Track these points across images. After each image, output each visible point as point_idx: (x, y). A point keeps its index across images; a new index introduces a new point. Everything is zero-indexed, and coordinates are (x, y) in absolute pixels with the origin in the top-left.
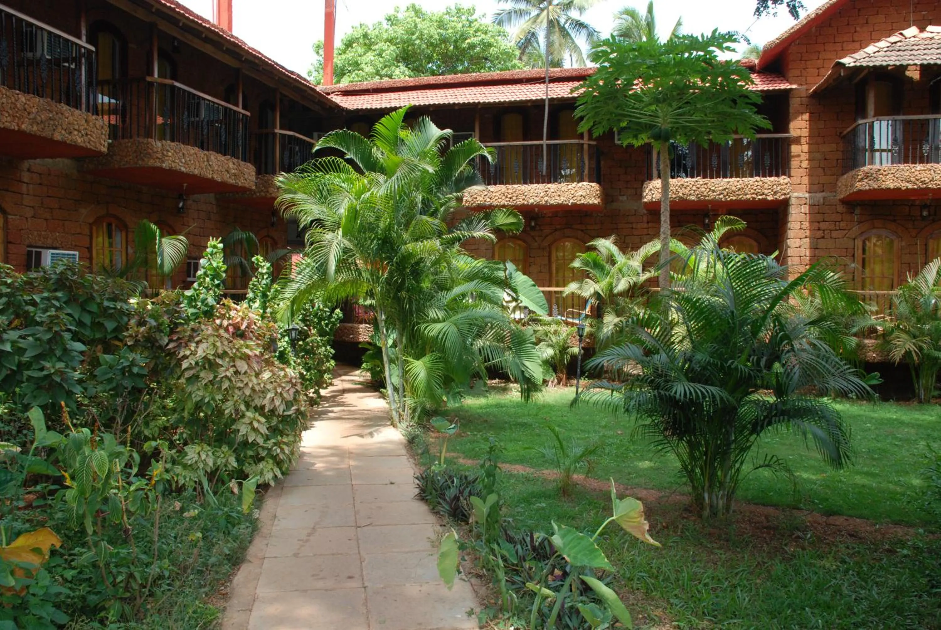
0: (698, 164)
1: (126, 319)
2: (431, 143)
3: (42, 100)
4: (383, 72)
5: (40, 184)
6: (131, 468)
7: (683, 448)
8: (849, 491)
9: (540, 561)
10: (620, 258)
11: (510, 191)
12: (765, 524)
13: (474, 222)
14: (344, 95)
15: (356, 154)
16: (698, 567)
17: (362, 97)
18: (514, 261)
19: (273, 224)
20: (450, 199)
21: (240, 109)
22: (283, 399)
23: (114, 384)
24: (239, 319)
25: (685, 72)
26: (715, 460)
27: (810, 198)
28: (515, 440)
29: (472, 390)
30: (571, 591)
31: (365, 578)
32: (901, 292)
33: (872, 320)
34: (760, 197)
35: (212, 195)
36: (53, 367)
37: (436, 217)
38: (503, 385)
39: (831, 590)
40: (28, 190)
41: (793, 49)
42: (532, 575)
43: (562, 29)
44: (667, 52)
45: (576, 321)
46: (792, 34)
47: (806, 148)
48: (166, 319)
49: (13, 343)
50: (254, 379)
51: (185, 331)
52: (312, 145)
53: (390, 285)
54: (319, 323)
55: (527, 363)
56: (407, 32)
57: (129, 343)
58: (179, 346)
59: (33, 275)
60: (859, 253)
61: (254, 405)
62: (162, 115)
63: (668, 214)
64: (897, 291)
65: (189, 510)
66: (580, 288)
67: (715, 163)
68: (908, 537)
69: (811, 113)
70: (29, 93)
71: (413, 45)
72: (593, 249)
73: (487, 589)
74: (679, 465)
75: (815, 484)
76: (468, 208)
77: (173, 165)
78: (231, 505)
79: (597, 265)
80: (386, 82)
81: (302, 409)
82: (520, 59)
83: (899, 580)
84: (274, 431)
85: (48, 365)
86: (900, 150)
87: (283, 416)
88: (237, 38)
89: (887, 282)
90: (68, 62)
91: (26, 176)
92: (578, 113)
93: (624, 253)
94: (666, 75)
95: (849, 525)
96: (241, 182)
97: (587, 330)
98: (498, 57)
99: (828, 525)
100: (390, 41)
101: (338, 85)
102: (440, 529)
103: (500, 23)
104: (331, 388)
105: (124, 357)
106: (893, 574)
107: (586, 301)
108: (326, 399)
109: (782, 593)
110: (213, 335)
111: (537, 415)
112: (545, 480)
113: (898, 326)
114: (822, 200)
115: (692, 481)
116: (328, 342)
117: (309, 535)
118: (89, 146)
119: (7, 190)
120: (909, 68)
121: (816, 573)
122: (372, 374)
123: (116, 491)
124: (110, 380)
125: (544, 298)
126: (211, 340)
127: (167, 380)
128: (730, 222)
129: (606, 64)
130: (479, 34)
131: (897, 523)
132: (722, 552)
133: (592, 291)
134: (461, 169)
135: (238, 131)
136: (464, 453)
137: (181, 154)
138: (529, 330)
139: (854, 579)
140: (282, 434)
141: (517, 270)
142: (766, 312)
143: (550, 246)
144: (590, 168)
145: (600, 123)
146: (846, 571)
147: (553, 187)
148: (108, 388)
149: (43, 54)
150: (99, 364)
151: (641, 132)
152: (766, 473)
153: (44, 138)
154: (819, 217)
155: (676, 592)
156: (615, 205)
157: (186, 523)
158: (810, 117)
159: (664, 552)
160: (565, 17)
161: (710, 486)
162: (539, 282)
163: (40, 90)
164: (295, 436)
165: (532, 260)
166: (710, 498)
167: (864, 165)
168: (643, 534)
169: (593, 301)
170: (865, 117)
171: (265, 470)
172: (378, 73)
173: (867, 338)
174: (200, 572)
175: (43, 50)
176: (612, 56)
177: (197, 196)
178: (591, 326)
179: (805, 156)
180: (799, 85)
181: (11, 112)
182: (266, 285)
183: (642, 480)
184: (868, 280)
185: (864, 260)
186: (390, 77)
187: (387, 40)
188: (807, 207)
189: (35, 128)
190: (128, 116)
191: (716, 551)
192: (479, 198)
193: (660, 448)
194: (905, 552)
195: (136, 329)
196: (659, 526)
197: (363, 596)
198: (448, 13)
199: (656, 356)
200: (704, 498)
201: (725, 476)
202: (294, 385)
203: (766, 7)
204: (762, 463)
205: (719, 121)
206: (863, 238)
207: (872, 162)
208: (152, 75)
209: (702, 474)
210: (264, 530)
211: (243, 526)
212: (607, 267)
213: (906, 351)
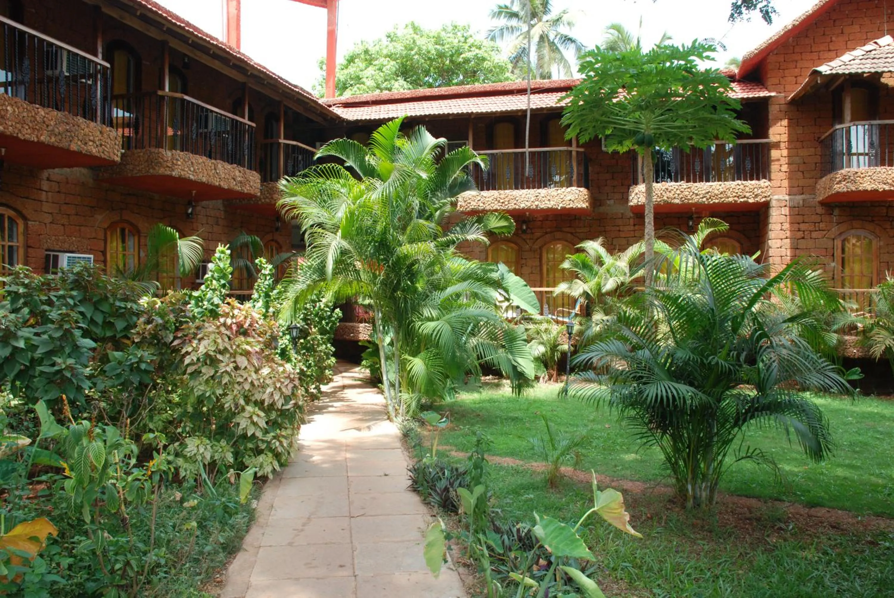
0: (682, 169)
1: (135, 318)
2: (426, 151)
3: (60, 114)
4: (384, 85)
5: (59, 192)
6: (129, 458)
7: (667, 440)
8: (831, 483)
9: (525, 551)
10: (608, 259)
11: (502, 196)
12: (748, 515)
13: (468, 226)
14: (345, 107)
15: (355, 162)
16: (681, 557)
17: (362, 109)
18: (506, 263)
19: (277, 229)
20: (444, 204)
21: (246, 121)
22: (282, 393)
23: (122, 380)
24: (242, 318)
25: (667, 80)
26: (698, 452)
27: (790, 200)
28: (506, 433)
29: (466, 386)
30: (556, 581)
31: (356, 567)
32: (880, 290)
33: (852, 317)
34: (742, 200)
35: (220, 202)
36: (64, 363)
37: (431, 221)
38: (496, 381)
39: (813, 581)
40: (47, 198)
41: (772, 59)
42: (518, 565)
43: (552, 44)
44: (650, 62)
45: (566, 320)
46: (770, 44)
47: (785, 152)
48: (172, 317)
49: (27, 340)
50: (253, 374)
51: (189, 328)
52: (313, 154)
53: (386, 285)
54: (320, 322)
55: (520, 360)
56: (406, 47)
57: (136, 340)
58: (184, 343)
59: (50, 277)
60: (838, 253)
61: (253, 399)
62: (172, 127)
63: (652, 216)
64: (876, 289)
65: (188, 501)
66: (570, 288)
67: (698, 168)
68: (890, 529)
69: (789, 119)
70: (48, 107)
71: (412, 59)
72: (582, 250)
73: (474, 578)
74: (662, 457)
75: (797, 476)
76: (462, 212)
77: (182, 173)
78: (229, 495)
79: (585, 266)
80: (386, 95)
81: (300, 403)
82: (512, 72)
83: (882, 573)
84: (273, 424)
85: (59, 361)
86: (876, 153)
87: (281, 410)
88: (244, 55)
89: (866, 280)
90: (84, 78)
91: (45, 185)
92: (564, 121)
93: (612, 254)
94: (648, 83)
95: (831, 517)
96: (246, 189)
97: (576, 328)
98: (491, 70)
99: (810, 516)
100: (389, 56)
101: (339, 98)
102: (431, 519)
103: (493, 39)
104: (331, 385)
105: (132, 354)
106: (876, 566)
107: (575, 301)
108: (326, 394)
109: (764, 584)
110: (214, 333)
111: (528, 410)
112: (534, 472)
113: (878, 323)
114: (801, 202)
115: (675, 474)
116: (328, 340)
117: (304, 525)
118: (103, 156)
119: (27, 198)
120: (884, 75)
121: (798, 564)
122: (371, 370)
123: (115, 481)
124: (118, 376)
125: (535, 298)
126: (212, 337)
127: (172, 375)
128: (713, 224)
129: (592, 74)
130: (472, 49)
131: (878, 515)
132: (705, 542)
133: (581, 291)
134: (456, 175)
135: (244, 142)
136: (456, 446)
137: (190, 163)
138: (520, 328)
139: (835, 571)
140: (280, 427)
141: (510, 271)
142: (745, 309)
143: (541, 248)
144: (578, 174)
145: (586, 130)
146: (828, 563)
147: (543, 192)
148: (116, 383)
149: (62, 71)
150: (109, 361)
151: (626, 138)
152: (748, 465)
153: (62, 149)
154: (800, 219)
155: (660, 582)
156: (602, 209)
157: (185, 513)
158: (789, 123)
159: (648, 543)
160: (555, 33)
161: (693, 478)
162: (531, 283)
163: (59, 104)
164: (293, 429)
165: (524, 261)
166: (693, 489)
167: (842, 168)
168: (624, 525)
169: (582, 300)
170: (841, 122)
171: (265, 464)
172: (378, 87)
173: (848, 335)
174: (197, 561)
175: (62, 67)
176: (596, 66)
177: (204, 203)
178: (581, 324)
179: (784, 161)
180: (777, 92)
181: (31, 125)
182: (269, 285)
183: (628, 472)
184: (847, 279)
185: (843, 259)
186: (390, 90)
187: (386, 56)
188: (787, 209)
189: (53, 139)
190: (141, 128)
191: (699, 542)
192: (472, 203)
193: (645, 440)
194: (887, 544)
195: (143, 326)
196: (644, 517)
197: (353, 584)
198: (444, 30)
199: (640, 351)
200: (687, 490)
201: (708, 469)
202: (292, 380)
203: (740, 13)
204: (744, 455)
205: (700, 127)
206: (842, 237)
207: (849, 166)
208: (163, 89)
209: (686, 466)
210: (261, 520)
211: (239, 516)
212: (596, 267)
213: (886, 347)
